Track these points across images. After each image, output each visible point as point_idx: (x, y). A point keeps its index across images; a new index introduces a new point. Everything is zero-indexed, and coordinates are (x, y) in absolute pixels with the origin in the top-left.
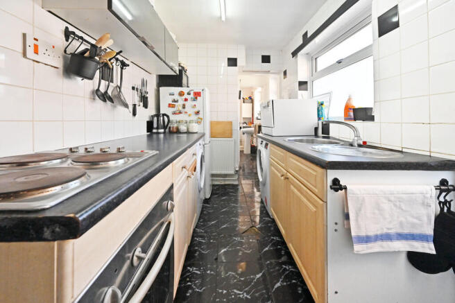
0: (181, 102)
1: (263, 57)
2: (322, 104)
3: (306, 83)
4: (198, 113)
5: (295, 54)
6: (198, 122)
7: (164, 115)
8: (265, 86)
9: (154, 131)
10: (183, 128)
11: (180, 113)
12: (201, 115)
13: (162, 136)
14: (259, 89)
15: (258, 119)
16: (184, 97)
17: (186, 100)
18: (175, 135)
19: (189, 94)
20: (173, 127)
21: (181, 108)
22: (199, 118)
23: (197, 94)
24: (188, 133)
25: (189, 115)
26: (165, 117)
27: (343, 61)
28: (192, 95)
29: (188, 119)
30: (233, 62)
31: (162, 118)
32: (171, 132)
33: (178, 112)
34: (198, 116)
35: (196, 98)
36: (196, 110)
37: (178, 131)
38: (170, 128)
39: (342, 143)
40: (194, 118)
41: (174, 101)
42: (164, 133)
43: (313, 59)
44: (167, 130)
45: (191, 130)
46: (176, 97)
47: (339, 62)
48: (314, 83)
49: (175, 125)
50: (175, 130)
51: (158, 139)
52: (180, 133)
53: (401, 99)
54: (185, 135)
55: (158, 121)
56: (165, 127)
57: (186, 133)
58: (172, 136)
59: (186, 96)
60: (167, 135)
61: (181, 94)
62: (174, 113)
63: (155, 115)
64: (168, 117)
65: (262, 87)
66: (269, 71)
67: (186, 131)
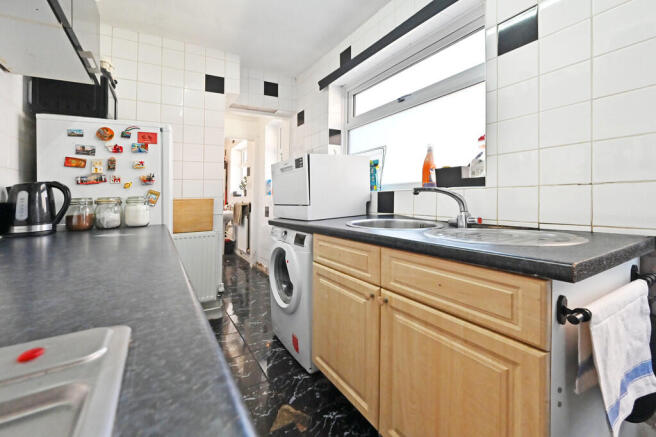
0: (103, 153)
1: (267, 84)
2: (376, 165)
3: (338, 132)
4: (149, 180)
5: (324, 84)
6: (150, 202)
7: (50, 186)
8: (255, 139)
9: (17, 230)
10: (110, 217)
11: (100, 180)
12: (155, 186)
13: (44, 241)
14: (243, 144)
15: (235, 195)
16: (111, 143)
17: (117, 149)
18: (86, 237)
19: (125, 135)
20: (79, 217)
21: (102, 170)
22: (151, 192)
23: (148, 139)
24: (123, 227)
25: (126, 186)
26: (56, 192)
27: (406, 99)
28: (134, 139)
29: (124, 195)
30: (215, 84)
31: (44, 195)
32: (73, 230)
33: (93, 178)
34: (147, 188)
35: (146, 146)
36: (145, 173)
37: (95, 226)
38: (69, 219)
39: (439, 225)
40: (141, 191)
41: (83, 151)
42: (52, 233)
43: (350, 96)
44: (62, 224)
45: (130, 221)
46: (89, 141)
47: (401, 100)
48: (352, 133)
49: (88, 211)
50: (85, 223)
51: (31, 251)
52: (102, 229)
53: (539, 149)
54: (116, 234)
55: (31, 201)
56: (53, 218)
57: (117, 228)
58: (75, 238)
59: (117, 140)
60: (62, 237)
61: (104, 135)
62: (83, 182)
63: (19, 188)
64: (65, 190)
65: (250, 140)
66: (274, 112)
67: (118, 223)
